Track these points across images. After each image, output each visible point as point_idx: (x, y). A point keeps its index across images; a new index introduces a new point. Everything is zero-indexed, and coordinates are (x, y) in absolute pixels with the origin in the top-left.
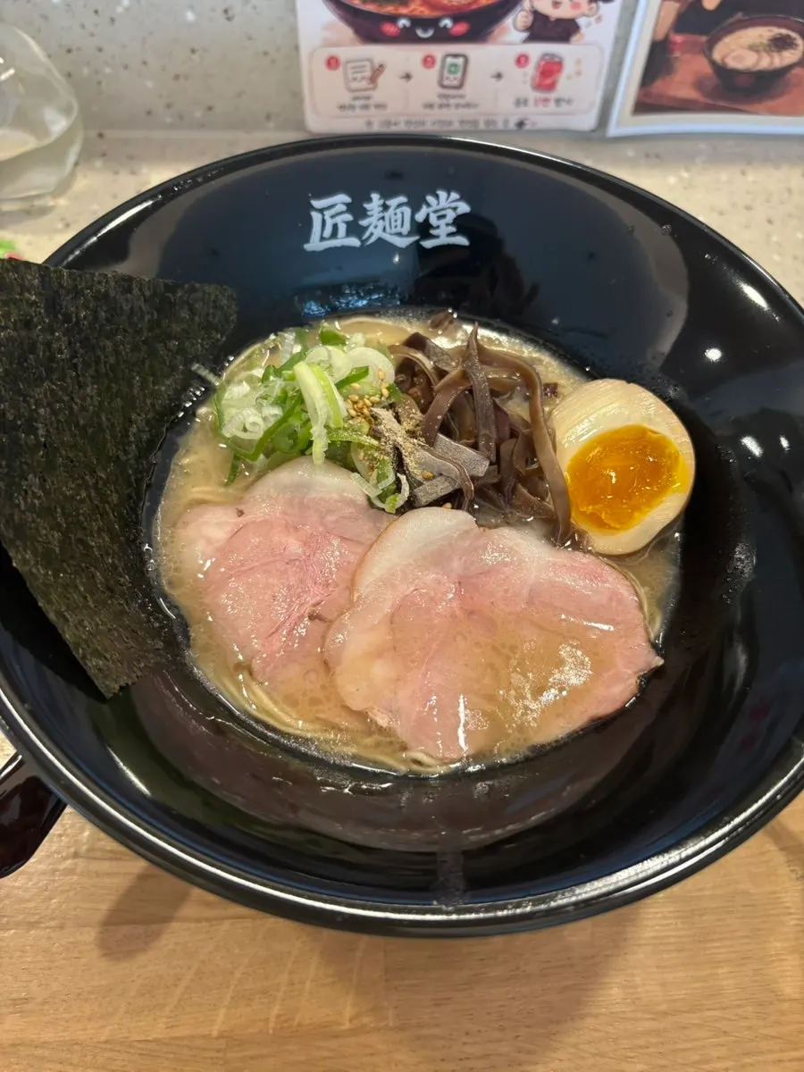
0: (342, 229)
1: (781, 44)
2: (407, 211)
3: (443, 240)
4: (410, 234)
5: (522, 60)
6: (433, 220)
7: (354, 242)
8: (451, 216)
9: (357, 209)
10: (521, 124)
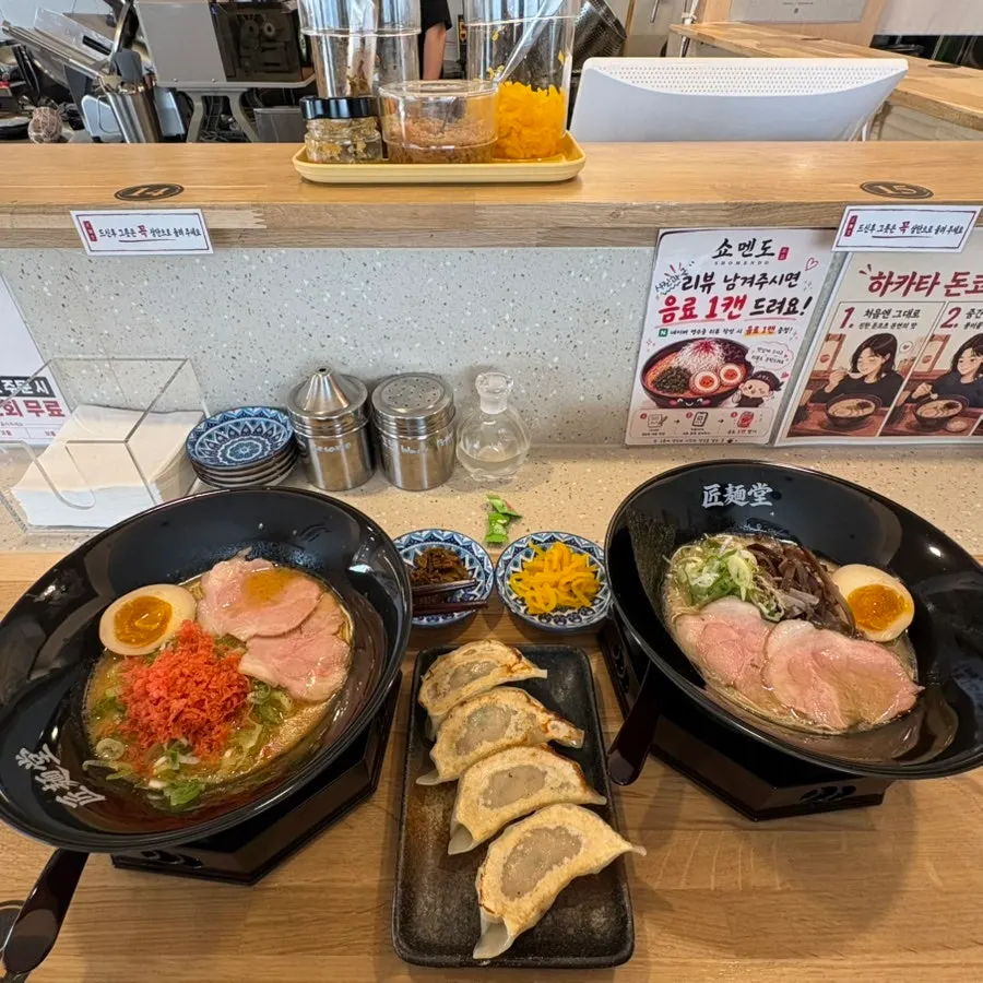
0: (716, 498)
1: (862, 406)
2: (744, 491)
3: (761, 503)
4: (745, 500)
5: (734, 415)
6: (756, 495)
7: (721, 504)
8: (764, 493)
9: (723, 490)
10: (730, 441)
